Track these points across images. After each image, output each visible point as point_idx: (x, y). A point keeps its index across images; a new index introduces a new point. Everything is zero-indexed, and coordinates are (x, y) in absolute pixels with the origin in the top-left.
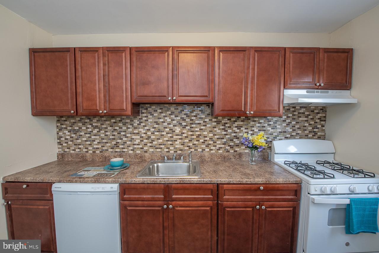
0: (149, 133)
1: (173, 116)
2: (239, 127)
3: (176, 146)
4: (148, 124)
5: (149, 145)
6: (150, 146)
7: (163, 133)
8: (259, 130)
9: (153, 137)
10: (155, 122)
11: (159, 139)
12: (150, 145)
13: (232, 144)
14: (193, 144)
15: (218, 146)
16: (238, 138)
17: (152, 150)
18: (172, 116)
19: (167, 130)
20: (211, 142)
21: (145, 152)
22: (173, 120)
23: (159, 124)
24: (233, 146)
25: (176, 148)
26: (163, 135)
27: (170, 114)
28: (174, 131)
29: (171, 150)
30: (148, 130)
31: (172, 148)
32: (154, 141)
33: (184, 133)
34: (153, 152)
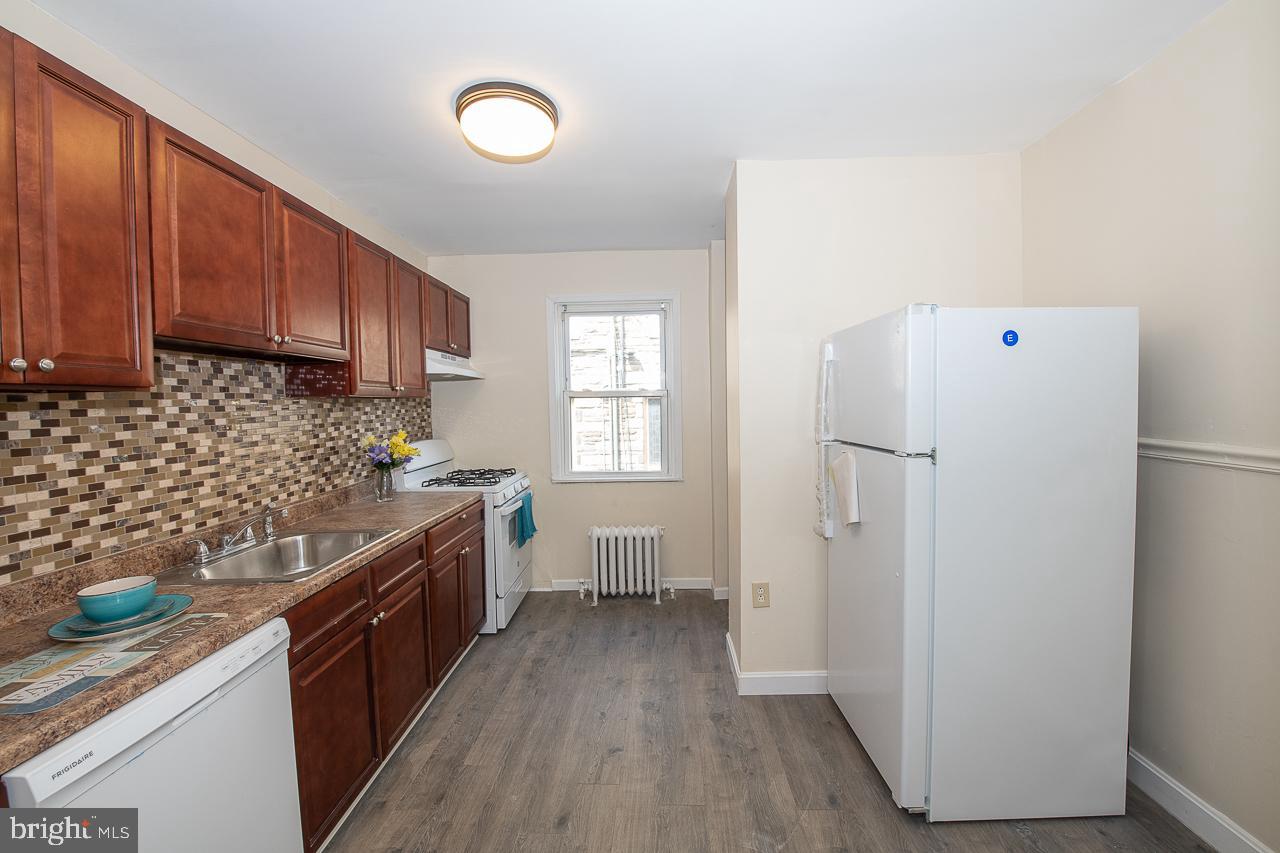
0: (95, 470)
1: (184, 396)
2: (336, 425)
3: (203, 504)
4: (86, 430)
5: (96, 521)
6: (104, 527)
7: (154, 463)
8: (366, 430)
9: (113, 484)
10: (119, 420)
11: (141, 488)
12: (104, 519)
13: (328, 469)
14: (249, 487)
15: (304, 480)
16: (337, 453)
17: (113, 541)
18: (181, 396)
19: (169, 447)
20: (290, 473)
21: (79, 559)
22: (186, 410)
23: (134, 427)
24: (331, 473)
25: (203, 510)
26: (154, 470)
27: (175, 389)
28: (193, 451)
29: (186, 522)
30: (87, 455)
31: (189, 514)
32: (117, 500)
33: (222, 454)
34: (116, 548)
